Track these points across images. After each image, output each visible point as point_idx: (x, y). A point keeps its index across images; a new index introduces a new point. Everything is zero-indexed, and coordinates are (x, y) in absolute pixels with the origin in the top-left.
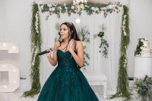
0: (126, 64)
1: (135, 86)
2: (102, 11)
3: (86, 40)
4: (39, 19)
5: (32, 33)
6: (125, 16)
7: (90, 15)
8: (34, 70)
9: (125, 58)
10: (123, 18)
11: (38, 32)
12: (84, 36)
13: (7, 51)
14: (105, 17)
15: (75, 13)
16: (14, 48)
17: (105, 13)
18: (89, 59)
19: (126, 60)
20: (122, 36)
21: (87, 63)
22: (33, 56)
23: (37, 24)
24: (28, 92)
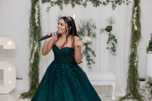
0: (137, 62)
1: (148, 85)
2: (110, 3)
3: (92, 35)
4: (39, 10)
5: (30, 27)
6: (136, 9)
7: (96, 6)
8: (33, 69)
9: (136, 55)
10: (134, 10)
11: (37, 25)
12: (89, 30)
13: (2, 46)
14: (114, 9)
15: (79, 4)
16: (10, 43)
17: (113, 5)
18: (95, 56)
19: (136, 58)
20: (132, 31)
21: (92, 61)
22: (32, 53)
23: (36, 16)
24: (26, 93)
